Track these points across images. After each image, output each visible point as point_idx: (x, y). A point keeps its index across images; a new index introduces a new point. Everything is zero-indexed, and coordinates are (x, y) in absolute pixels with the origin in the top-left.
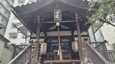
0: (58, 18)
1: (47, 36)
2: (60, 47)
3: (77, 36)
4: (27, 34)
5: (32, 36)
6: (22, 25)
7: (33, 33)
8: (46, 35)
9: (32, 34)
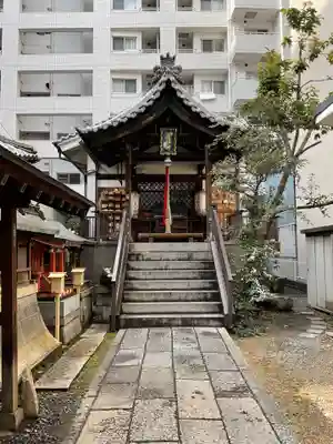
0: (169, 147)
1: (138, 172)
3: (204, 177)
4: (86, 166)
5: (102, 172)
7: (103, 166)
8: (134, 171)
9: (98, 166)
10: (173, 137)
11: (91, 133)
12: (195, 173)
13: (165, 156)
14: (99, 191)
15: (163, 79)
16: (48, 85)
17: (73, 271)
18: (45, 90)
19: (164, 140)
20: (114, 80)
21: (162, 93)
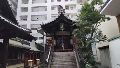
0: (63, 28)
1: (56, 35)
2: (63, 43)
5: (47, 35)
6: (41, 29)
9: (46, 34)
10: (63, 26)
11: (43, 25)
12: (69, 34)
13: (62, 30)
14: (47, 40)
15: (61, 12)
16: (38, 18)
17: (37, 60)
18: (37, 19)
19: (61, 26)
20: (52, 16)
21: (60, 15)
